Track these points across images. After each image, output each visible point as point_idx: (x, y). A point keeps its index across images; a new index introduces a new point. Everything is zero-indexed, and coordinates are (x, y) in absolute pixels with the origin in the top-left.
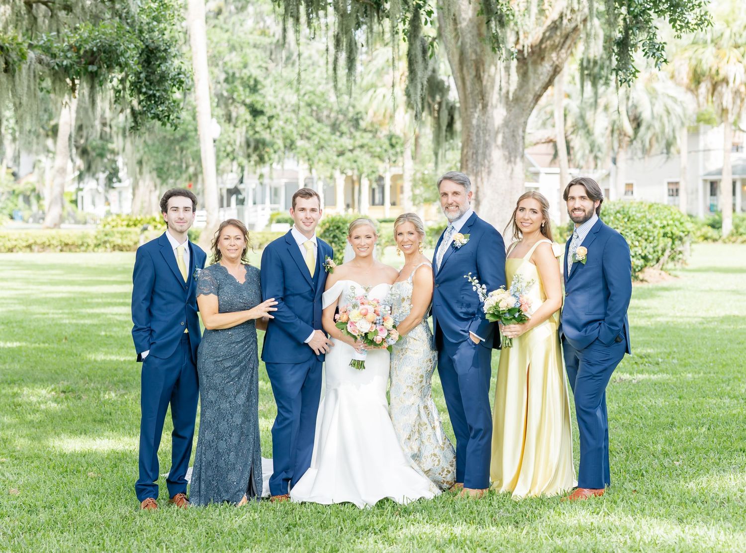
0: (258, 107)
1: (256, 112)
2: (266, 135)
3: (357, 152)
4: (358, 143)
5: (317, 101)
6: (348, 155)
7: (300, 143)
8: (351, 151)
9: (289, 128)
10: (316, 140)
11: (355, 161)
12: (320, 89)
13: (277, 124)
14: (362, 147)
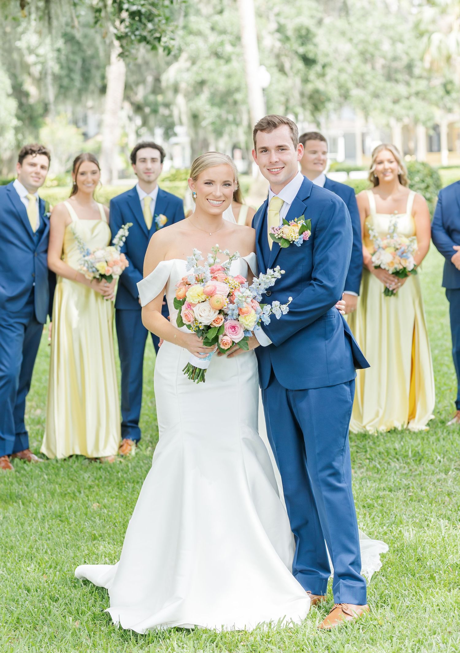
0: (311, 56)
1: (308, 61)
2: (320, 85)
3: (413, 100)
4: (413, 90)
5: (371, 49)
6: (404, 102)
7: (355, 92)
8: (408, 98)
9: (344, 77)
10: (371, 88)
11: (411, 108)
12: (373, 38)
13: (331, 73)
14: (417, 94)
